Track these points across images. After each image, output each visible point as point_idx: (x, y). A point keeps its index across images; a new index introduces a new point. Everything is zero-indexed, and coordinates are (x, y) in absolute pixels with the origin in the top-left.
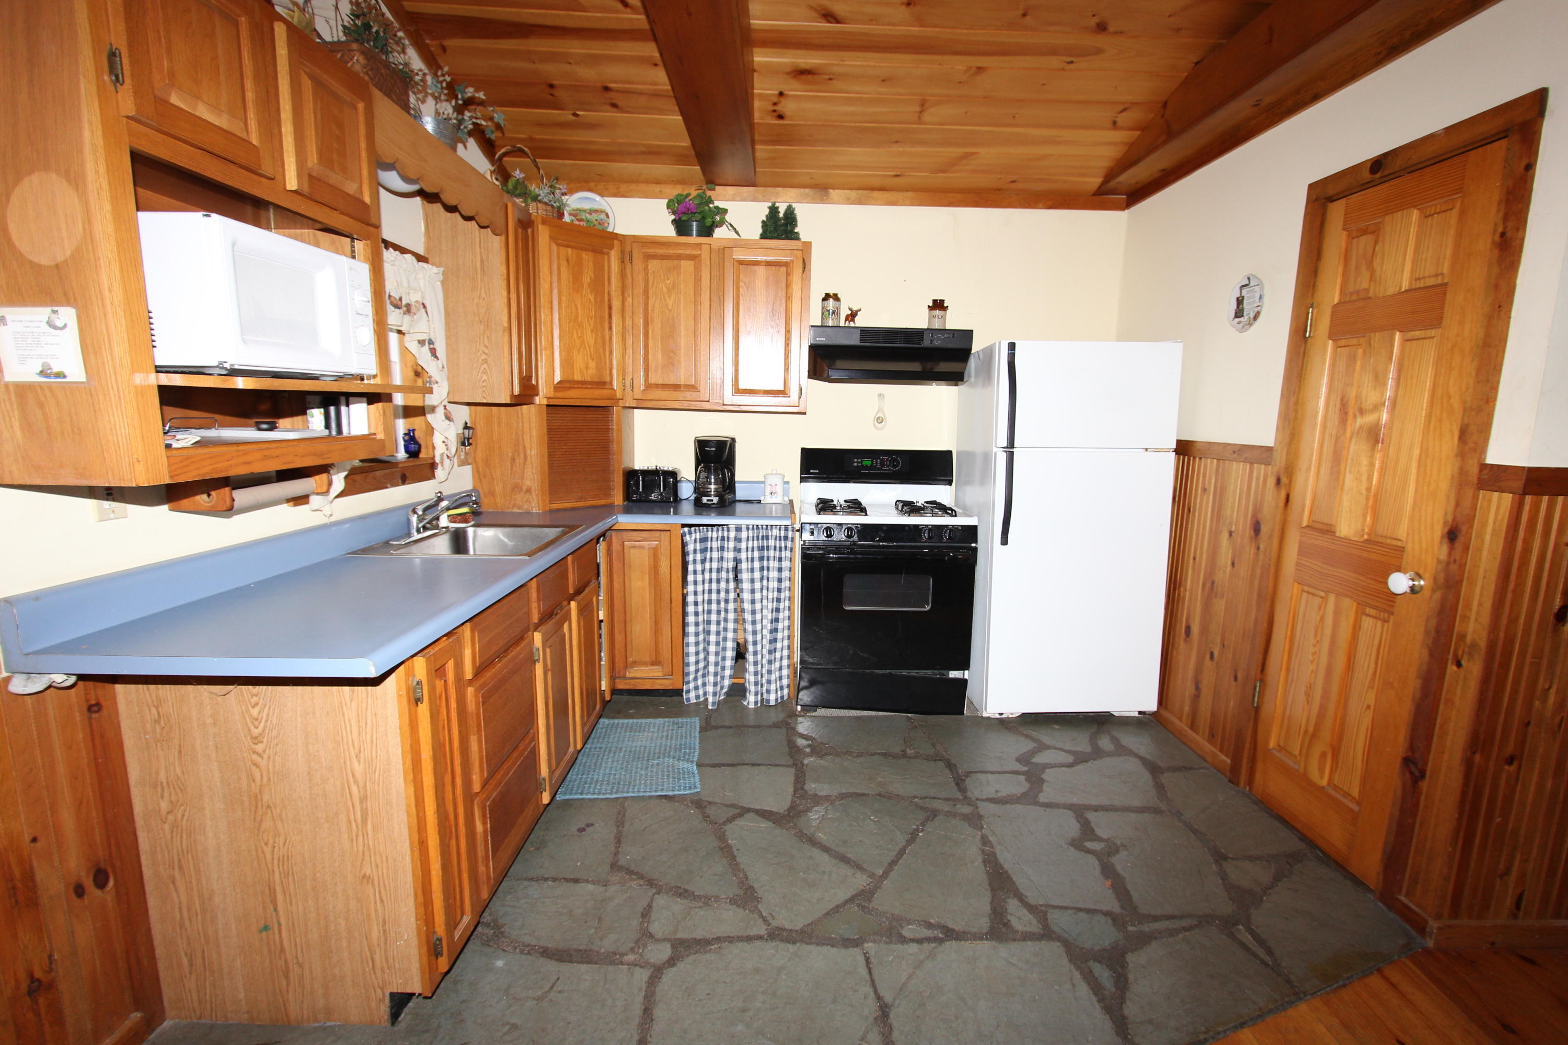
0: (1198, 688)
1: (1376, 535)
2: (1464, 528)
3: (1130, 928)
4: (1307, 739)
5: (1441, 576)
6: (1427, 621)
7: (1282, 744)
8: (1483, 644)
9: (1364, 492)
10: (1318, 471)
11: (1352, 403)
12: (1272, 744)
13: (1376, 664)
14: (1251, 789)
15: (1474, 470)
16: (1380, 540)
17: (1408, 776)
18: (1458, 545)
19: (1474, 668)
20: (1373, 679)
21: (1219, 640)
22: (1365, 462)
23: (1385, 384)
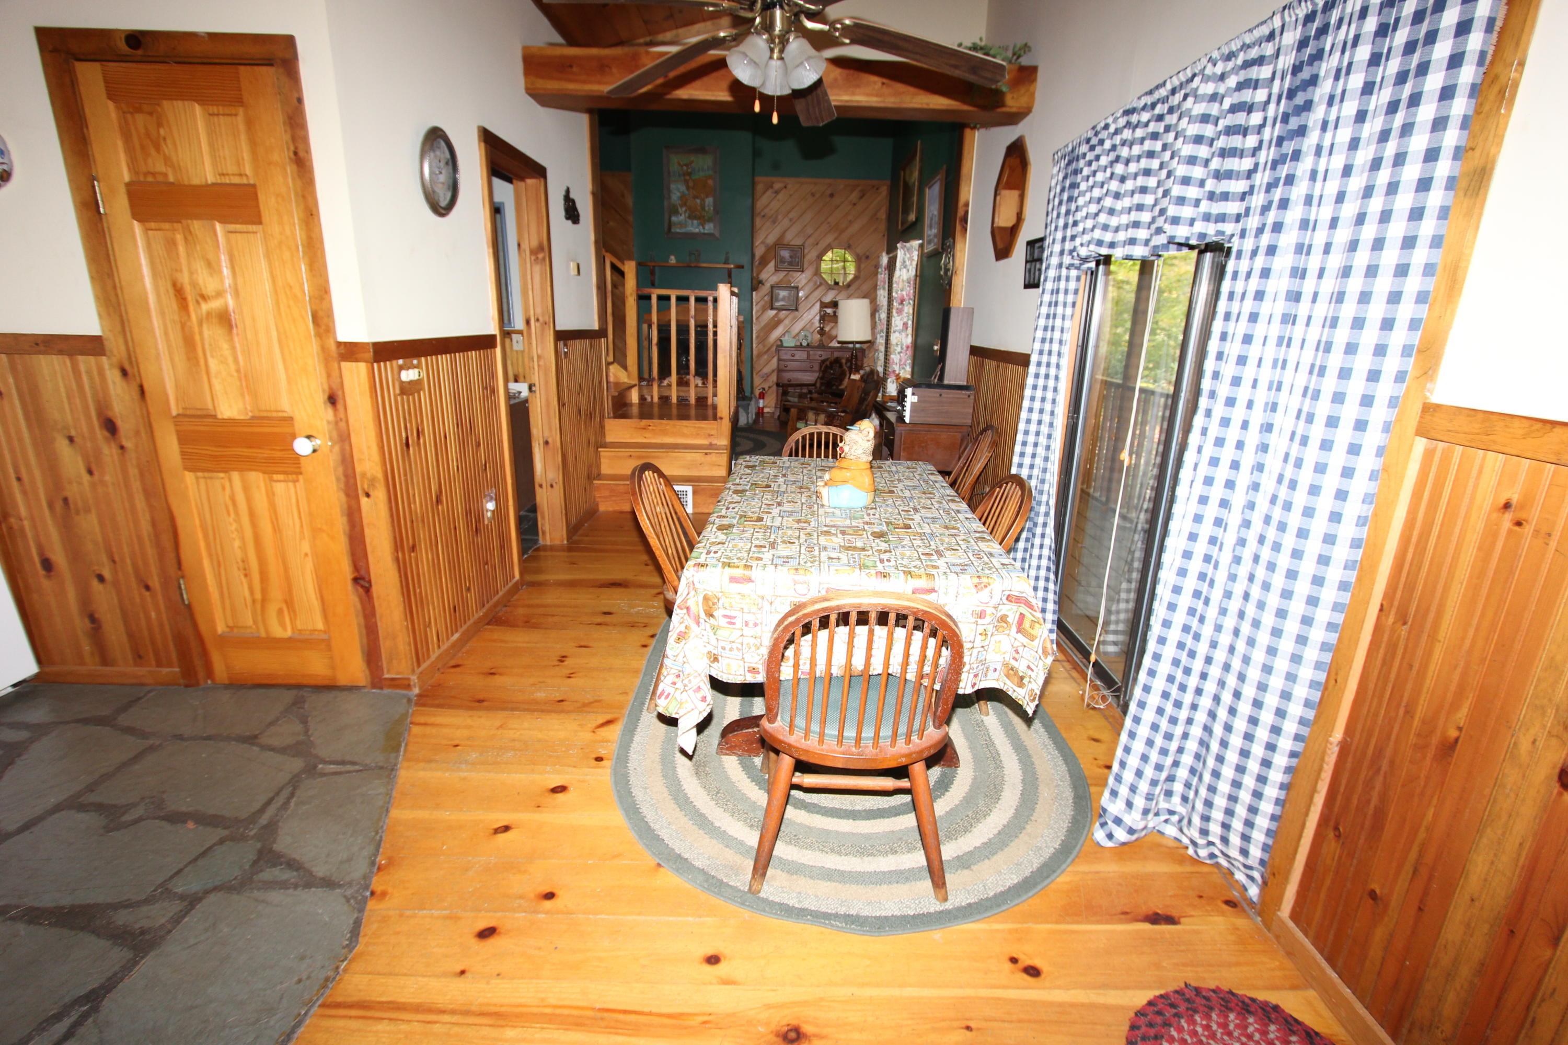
0: (93, 618)
1: (260, 411)
2: (340, 393)
3: (252, 833)
4: (259, 606)
5: (335, 434)
6: (335, 470)
7: (231, 624)
8: (380, 475)
9: (235, 374)
10: (172, 359)
11: (188, 289)
12: (221, 628)
13: (300, 518)
14: (213, 680)
15: (333, 347)
16: (265, 414)
17: (361, 590)
18: (340, 406)
19: (380, 494)
20: (302, 532)
21: (104, 558)
22: (225, 346)
23: (221, 272)
